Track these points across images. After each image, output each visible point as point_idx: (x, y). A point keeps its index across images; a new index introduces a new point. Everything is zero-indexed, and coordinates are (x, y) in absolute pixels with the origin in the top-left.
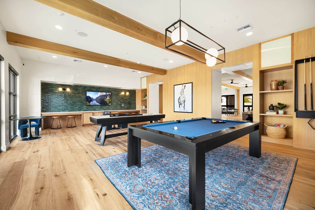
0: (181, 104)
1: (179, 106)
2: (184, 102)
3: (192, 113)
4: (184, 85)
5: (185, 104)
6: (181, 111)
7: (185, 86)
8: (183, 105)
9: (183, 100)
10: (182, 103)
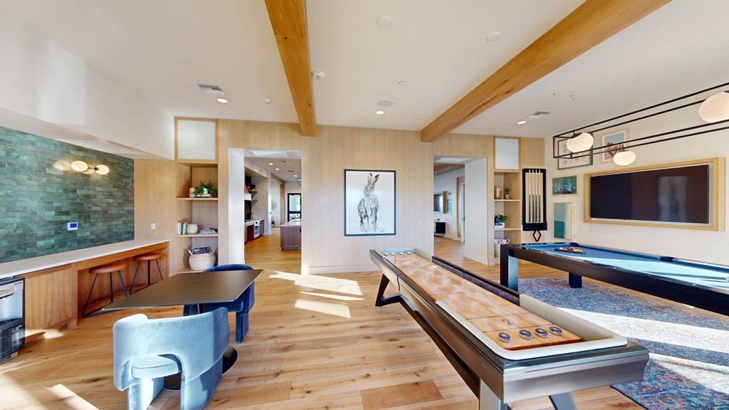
0: (365, 216)
1: (362, 221)
2: (374, 211)
3: (395, 234)
4: (374, 174)
5: (376, 216)
6: (366, 233)
7: (377, 176)
8: (372, 219)
9: (373, 206)
10: (369, 213)
